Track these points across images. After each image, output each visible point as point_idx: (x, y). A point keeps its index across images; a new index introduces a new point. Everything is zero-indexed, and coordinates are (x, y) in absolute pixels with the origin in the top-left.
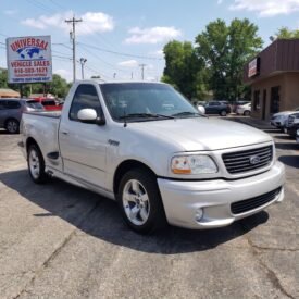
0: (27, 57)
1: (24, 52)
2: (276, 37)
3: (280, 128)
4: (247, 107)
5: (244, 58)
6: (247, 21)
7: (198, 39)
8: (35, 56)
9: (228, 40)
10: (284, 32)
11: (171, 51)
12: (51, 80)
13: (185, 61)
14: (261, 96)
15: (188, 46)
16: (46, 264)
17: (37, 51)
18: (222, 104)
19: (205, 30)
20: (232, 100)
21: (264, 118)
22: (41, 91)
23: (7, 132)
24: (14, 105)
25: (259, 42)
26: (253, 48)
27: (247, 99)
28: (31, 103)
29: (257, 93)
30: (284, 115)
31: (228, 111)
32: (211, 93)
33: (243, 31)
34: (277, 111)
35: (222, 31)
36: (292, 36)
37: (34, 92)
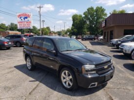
0: (23, 20)
1: (22, 18)
2: (112, 13)
3: (113, 45)
4: (102, 37)
5: (101, 20)
6: (101, 7)
7: (84, 14)
8: (26, 20)
9: (95, 14)
10: (115, 11)
11: (75, 18)
12: (32, 28)
13: (80, 21)
14: (107, 34)
15: (81, 16)
16: (30, 94)
17: (26, 18)
18: (93, 36)
19: (87, 10)
20: (96, 35)
21: (107, 41)
22: (28, 32)
23: (16, 46)
24: (19, 37)
25: (106, 15)
26: (104, 17)
27: (102, 35)
28: (25, 36)
29: (105, 33)
30: (115, 40)
31: (95, 39)
32: (89, 33)
33: (100, 11)
34: (112, 39)
35: (93, 11)
36: (118, 13)
37: (26, 32)
